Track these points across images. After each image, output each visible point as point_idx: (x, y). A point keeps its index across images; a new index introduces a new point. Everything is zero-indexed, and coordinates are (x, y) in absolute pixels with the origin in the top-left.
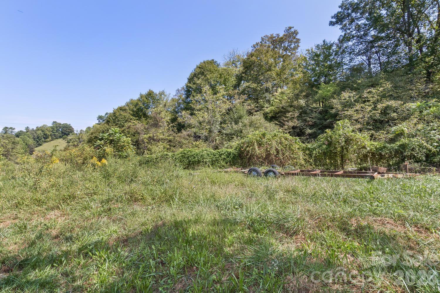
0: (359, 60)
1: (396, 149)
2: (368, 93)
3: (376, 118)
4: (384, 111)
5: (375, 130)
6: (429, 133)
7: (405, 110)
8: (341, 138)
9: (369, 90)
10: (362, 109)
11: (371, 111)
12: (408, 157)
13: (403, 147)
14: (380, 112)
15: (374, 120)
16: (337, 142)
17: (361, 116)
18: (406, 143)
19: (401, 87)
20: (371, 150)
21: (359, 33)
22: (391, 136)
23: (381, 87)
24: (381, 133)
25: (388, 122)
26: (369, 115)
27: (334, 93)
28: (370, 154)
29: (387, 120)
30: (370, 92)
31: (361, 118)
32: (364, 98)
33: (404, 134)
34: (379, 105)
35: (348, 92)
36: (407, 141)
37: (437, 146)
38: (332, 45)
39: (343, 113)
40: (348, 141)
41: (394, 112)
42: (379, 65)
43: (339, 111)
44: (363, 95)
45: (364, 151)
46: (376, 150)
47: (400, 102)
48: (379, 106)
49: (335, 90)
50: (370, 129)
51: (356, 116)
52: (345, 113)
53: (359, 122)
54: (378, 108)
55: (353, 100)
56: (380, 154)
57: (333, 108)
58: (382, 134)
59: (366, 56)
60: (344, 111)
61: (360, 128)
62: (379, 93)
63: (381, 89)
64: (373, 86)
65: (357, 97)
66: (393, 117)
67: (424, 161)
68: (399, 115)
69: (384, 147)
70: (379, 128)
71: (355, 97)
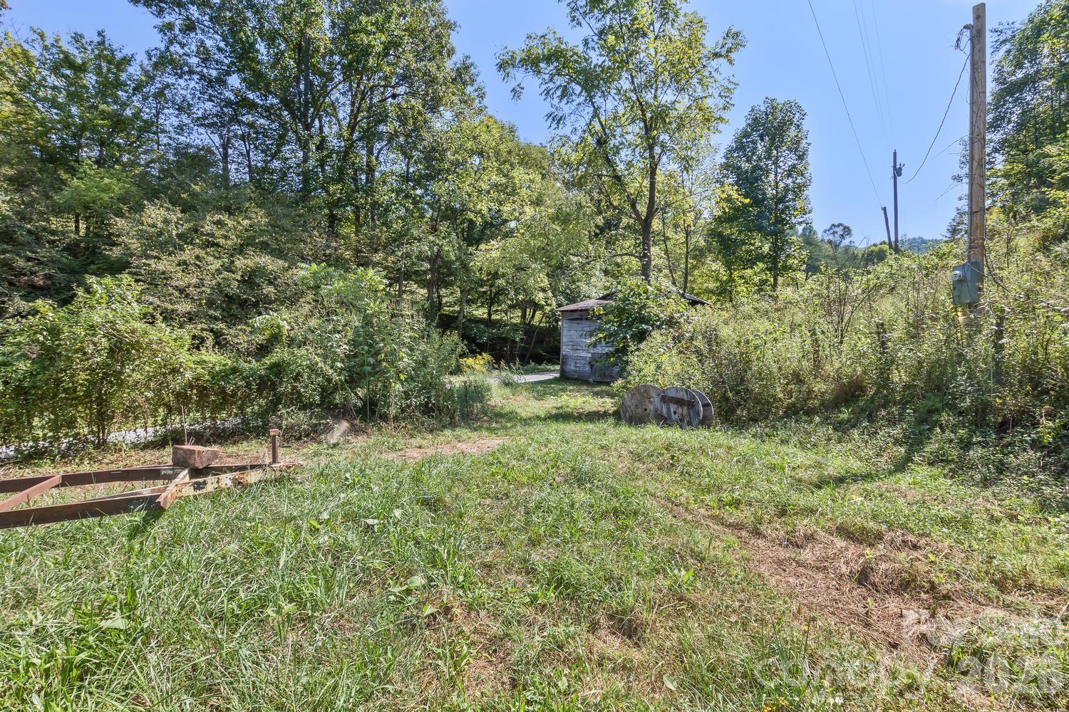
0: (203, 138)
1: (261, 377)
2: (215, 223)
3: (231, 292)
4: (249, 278)
5: (226, 322)
6: (329, 339)
7: (290, 282)
8: (94, 335)
9: (217, 217)
10: (197, 262)
11: (218, 271)
12: (286, 396)
13: (278, 368)
14: (239, 278)
15: (226, 295)
16: (76, 351)
17: (194, 281)
18: (284, 361)
19: (286, 231)
20: (198, 379)
21: (205, 70)
22: (260, 339)
23: (246, 217)
24: (240, 330)
25: (256, 305)
26: (214, 282)
27: (122, 199)
28: (195, 391)
29: (253, 300)
30: (219, 223)
31: (195, 287)
32: (205, 235)
33: (281, 336)
34: (239, 259)
35: (162, 206)
36: (286, 355)
37: (342, 369)
38: (127, 61)
39: (145, 264)
40: (121, 349)
41: (270, 283)
42: (247, 169)
43: (132, 255)
44: (203, 227)
45: (177, 383)
46: (213, 378)
47: (281, 262)
48: (239, 262)
49: (126, 193)
50: (216, 319)
51: (181, 279)
52: (149, 265)
53: (187, 296)
54: (237, 268)
55: (174, 233)
56: (223, 391)
57: (114, 244)
58: (241, 333)
59: (221, 137)
60: (148, 257)
61: (189, 313)
62: (240, 232)
63: (246, 222)
64: (229, 210)
65: (186, 226)
66: (267, 295)
67: (318, 406)
68: (279, 291)
69: (234, 370)
70: (235, 316)
71: (182, 225)
